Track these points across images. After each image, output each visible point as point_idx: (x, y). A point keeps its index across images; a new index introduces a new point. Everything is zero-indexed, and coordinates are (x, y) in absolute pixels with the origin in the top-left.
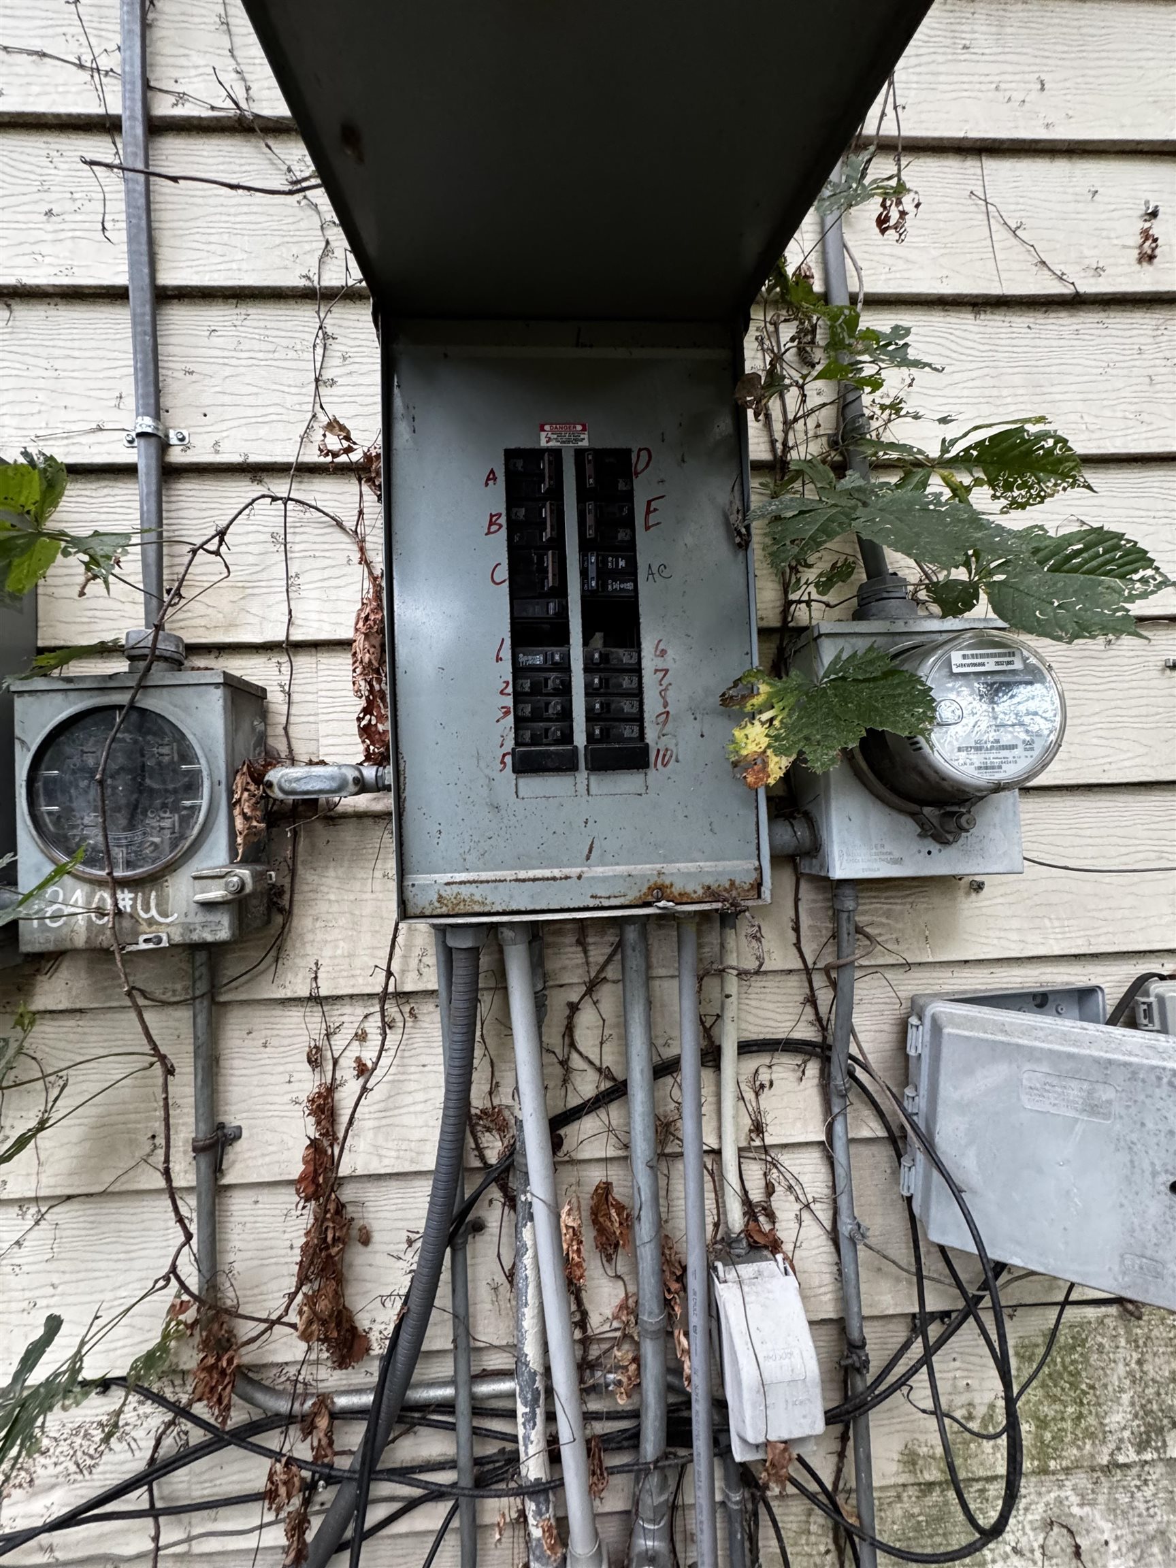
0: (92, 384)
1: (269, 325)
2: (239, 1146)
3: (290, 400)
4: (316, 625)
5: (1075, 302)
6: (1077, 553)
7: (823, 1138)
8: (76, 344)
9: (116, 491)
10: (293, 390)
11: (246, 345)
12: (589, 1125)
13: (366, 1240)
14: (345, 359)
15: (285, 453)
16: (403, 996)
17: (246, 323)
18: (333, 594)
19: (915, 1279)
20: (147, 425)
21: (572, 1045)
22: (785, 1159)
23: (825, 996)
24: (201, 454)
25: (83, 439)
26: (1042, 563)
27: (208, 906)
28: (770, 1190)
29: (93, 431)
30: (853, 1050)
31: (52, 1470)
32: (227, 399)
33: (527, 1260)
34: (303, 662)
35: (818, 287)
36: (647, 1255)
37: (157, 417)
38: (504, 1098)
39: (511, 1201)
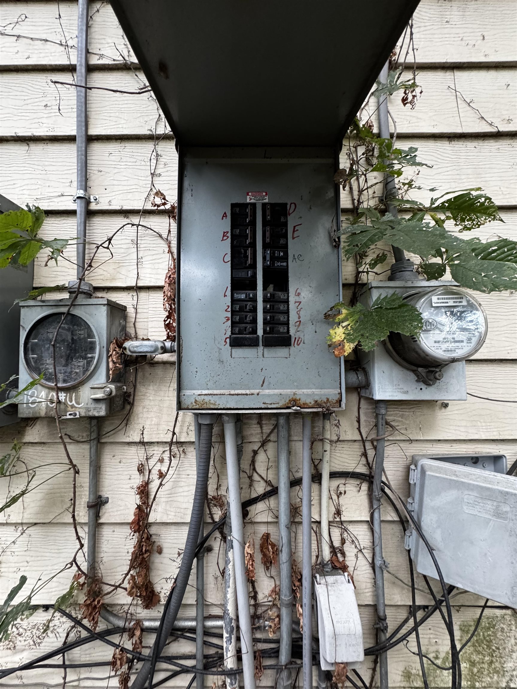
0: (60, 176)
1: (134, 151)
2: (108, 506)
3: (141, 183)
4: (149, 279)
5: (498, 135)
6: (494, 251)
7: (369, 519)
8: (54, 160)
9: (68, 221)
10: (143, 178)
11: (124, 159)
12: (260, 506)
13: (160, 551)
14: (165, 165)
15: (138, 206)
16: (180, 444)
17: (124, 150)
18: (156, 266)
19: (411, 589)
20: (81, 193)
21: (254, 469)
22: (351, 528)
23: (371, 453)
24: (103, 206)
25: (55, 200)
26: (477, 255)
27: (97, 400)
28: (343, 542)
29: (59, 196)
30: (384, 479)
31: (23, 643)
32: (115, 183)
33: (230, 566)
34: (143, 295)
35: (375, 130)
36: (285, 568)
37: (86, 190)
38: (222, 492)
39: (224, 538)
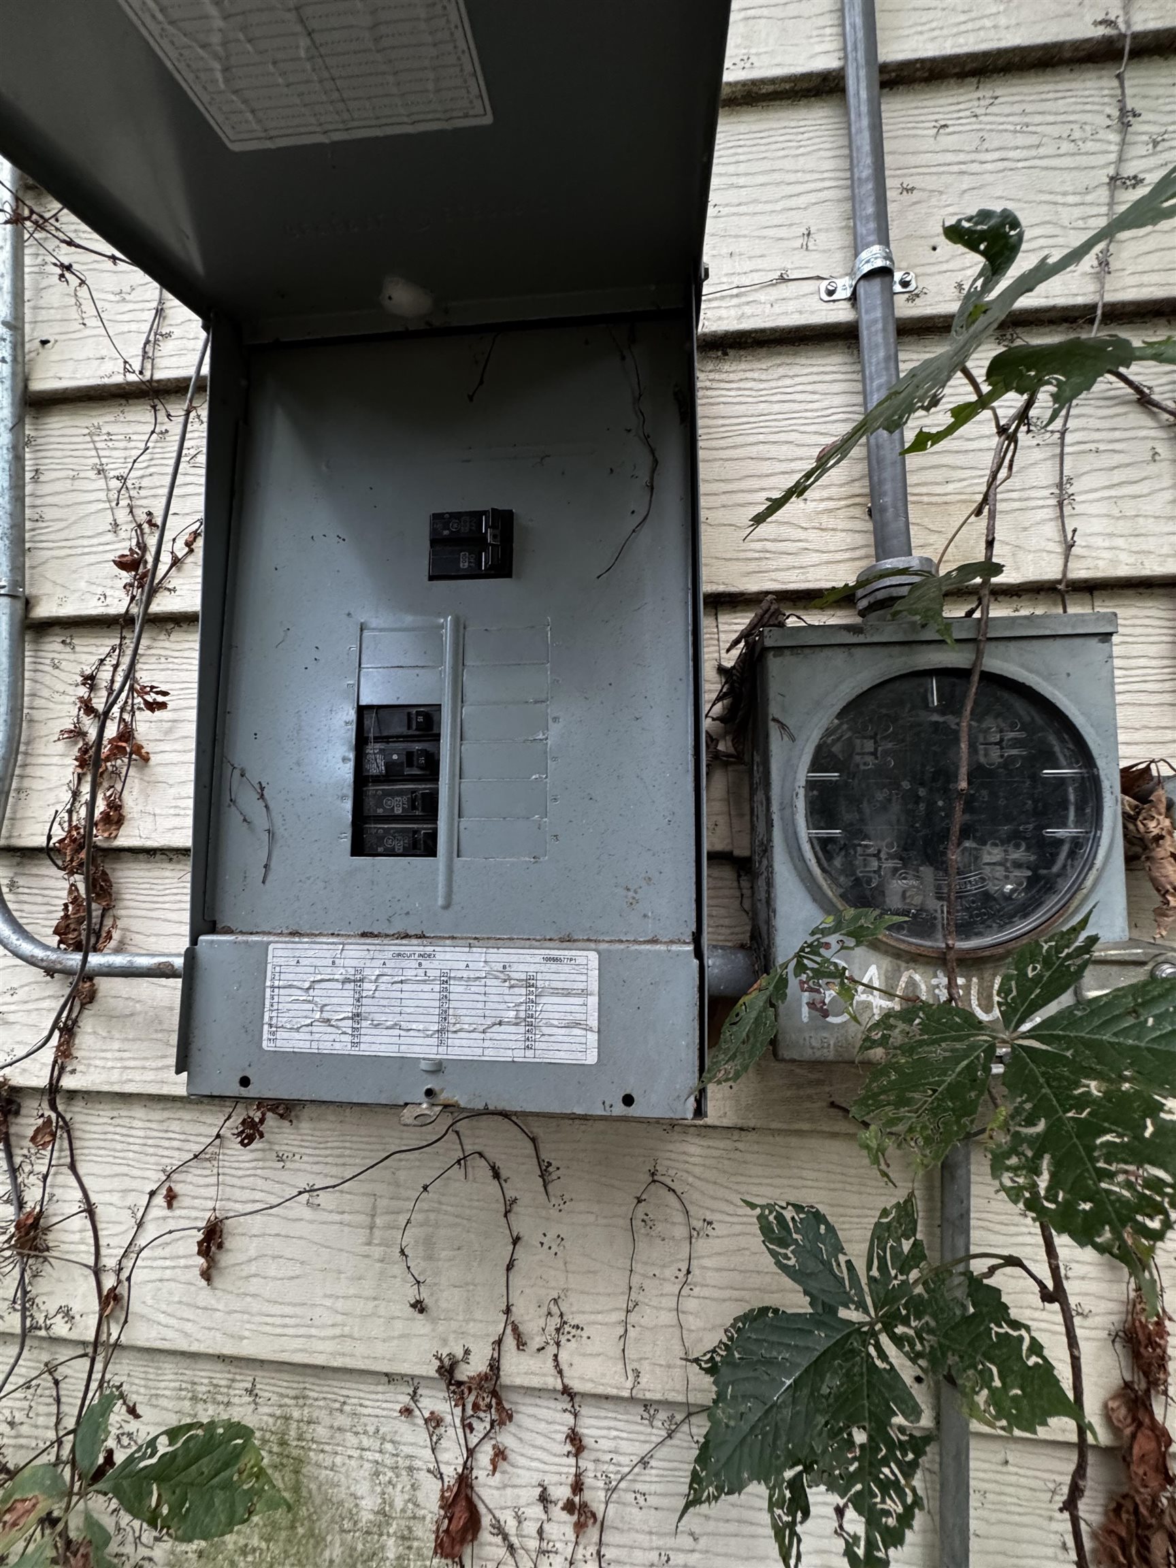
0: (764, 220)
1: (1030, 108)
4: (1106, 555)
10: (1071, 199)
11: (995, 141)
14: (1155, 144)
17: (992, 109)
18: (1129, 508)
24: (936, 303)
25: (762, 296)
29: (772, 284)
